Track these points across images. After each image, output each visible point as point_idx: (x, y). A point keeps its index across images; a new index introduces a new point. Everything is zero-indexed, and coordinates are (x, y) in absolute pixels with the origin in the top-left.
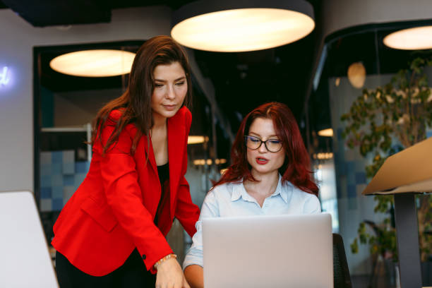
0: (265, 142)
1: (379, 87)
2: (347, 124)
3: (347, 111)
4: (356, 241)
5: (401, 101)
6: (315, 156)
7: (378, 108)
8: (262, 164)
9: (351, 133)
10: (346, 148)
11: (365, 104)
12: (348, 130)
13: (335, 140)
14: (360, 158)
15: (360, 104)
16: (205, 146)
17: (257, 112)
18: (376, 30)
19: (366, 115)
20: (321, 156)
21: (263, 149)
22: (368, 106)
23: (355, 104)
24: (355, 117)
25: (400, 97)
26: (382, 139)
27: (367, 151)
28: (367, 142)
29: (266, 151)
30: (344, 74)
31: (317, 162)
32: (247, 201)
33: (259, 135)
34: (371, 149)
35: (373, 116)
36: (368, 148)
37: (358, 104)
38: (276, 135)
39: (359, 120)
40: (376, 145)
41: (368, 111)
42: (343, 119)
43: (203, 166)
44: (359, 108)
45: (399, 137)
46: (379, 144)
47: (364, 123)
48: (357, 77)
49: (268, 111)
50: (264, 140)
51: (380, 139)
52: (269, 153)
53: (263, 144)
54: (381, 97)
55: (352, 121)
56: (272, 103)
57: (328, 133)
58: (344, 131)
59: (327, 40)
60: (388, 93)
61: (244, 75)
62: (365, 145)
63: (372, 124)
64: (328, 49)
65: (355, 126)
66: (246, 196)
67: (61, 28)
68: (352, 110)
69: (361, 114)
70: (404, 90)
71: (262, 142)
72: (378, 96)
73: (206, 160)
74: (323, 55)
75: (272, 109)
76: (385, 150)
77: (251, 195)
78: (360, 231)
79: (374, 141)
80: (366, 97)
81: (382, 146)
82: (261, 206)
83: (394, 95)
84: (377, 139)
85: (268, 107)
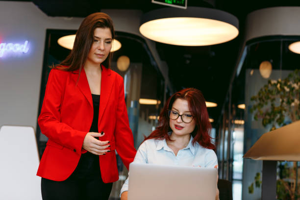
0: (181, 116)
1: (280, 80)
2: (255, 103)
3: (256, 94)
4: (252, 185)
5: (294, 91)
6: (233, 122)
7: (277, 94)
8: (179, 129)
9: (257, 110)
10: (253, 119)
11: (269, 91)
12: (255, 108)
13: (246, 113)
14: (262, 127)
15: (265, 90)
16: (157, 107)
17: (178, 95)
18: (282, 40)
19: (268, 98)
20: (237, 122)
21: (179, 120)
22: (270, 92)
23: (261, 90)
24: (260, 99)
25: (294, 88)
26: (278, 116)
27: (267, 124)
28: (268, 117)
29: (182, 121)
30: (257, 67)
31: (234, 125)
32: (166, 151)
33: (178, 110)
34: (270, 122)
35: (273, 100)
36: (267, 121)
37: (264, 90)
38: (190, 112)
39: (263, 101)
40: (273, 119)
41: (270, 96)
42: (253, 99)
43: (154, 120)
44: (264, 92)
45: (290, 115)
46: (276, 120)
47: (266, 103)
48: (265, 71)
49: (186, 94)
50: (181, 114)
51: (277, 116)
52: (183, 123)
53: (180, 117)
54: (280, 87)
55: (258, 102)
56: (190, 89)
57: (242, 106)
58: (252, 107)
59: (248, 43)
60: (286, 84)
61: (188, 62)
62: (266, 119)
63: (272, 105)
64: (248, 49)
65: (260, 105)
66: (166, 148)
67: (66, 18)
68: (259, 94)
69: (265, 98)
70: (297, 84)
71: (179, 115)
72: (279, 86)
73: (157, 117)
74: (245, 53)
75: (189, 94)
76: (280, 124)
77: (170, 148)
78: (256, 178)
79: (272, 117)
80: (270, 86)
81: (277, 121)
82: (176, 155)
83: (289, 87)
84: (275, 115)
85: (186, 92)
